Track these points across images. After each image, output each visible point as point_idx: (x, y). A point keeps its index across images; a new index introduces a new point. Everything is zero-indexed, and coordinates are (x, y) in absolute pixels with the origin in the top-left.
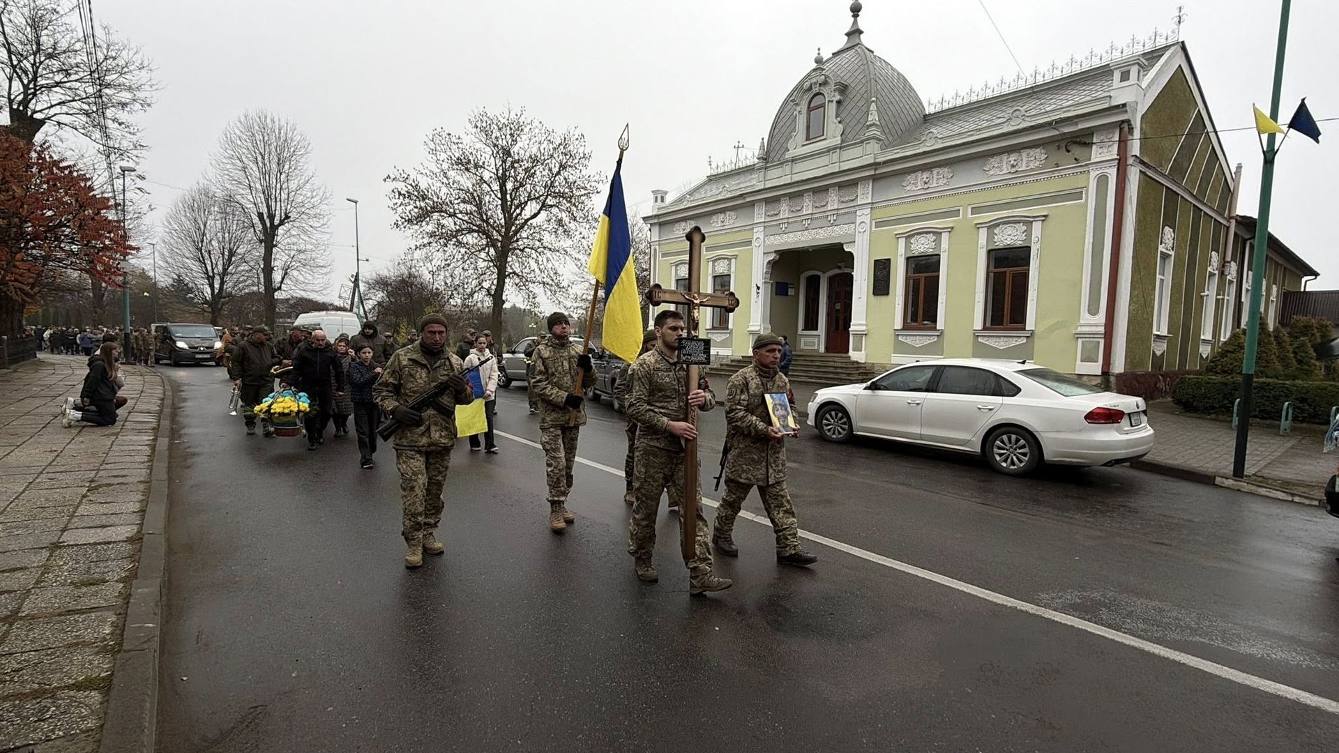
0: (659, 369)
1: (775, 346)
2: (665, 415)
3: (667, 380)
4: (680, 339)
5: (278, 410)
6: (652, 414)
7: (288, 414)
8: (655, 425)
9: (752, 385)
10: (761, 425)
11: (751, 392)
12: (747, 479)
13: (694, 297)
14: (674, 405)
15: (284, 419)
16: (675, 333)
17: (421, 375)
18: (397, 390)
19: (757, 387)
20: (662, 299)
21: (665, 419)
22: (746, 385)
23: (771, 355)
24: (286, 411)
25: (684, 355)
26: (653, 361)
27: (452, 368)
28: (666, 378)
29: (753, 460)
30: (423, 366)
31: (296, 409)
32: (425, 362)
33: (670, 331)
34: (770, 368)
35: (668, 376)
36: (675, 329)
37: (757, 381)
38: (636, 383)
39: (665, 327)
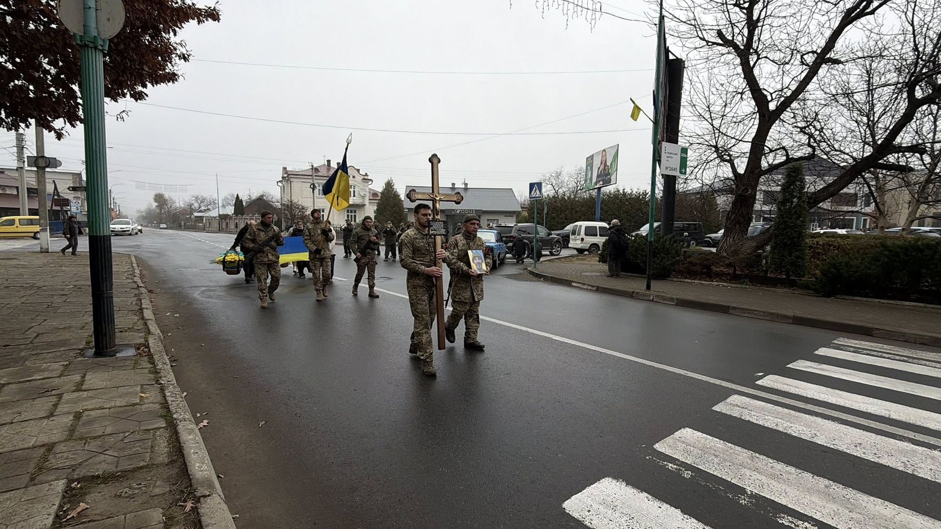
0: (416, 238)
1: (475, 221)
2: (422, 264)
3: (422, 244)
4: (428, 221)
5: (229, 260)
6: (415, 264)
7: (234, 262)
8: (417, 271)
9: (460, 244)
10: (465, 268)
11: (459, 248)
12: (459, 298)
13: (436, 196)
14: (427, 259)
15: (232, 265)
16: (425, 218)
17: (262, 234)
18: (253, 241)
19: (463, 245)
20: (417, 198)
21: (423, 267)
22: (457, 244)
23: (473, 226)
24: (233, 260)
25: (432, 230)
26: (413, 234)
27: (275, 232)
28: (421, 243)
29: (462, 287)
30: (263, 231)
31: (238, 259)
32: (263, 229)
33: (422, 216)
34: (471, 234)
35: (423, 242)
36: (425, 215)
37: (464, 242)
38: (403, 247)
39: (420, 214)
